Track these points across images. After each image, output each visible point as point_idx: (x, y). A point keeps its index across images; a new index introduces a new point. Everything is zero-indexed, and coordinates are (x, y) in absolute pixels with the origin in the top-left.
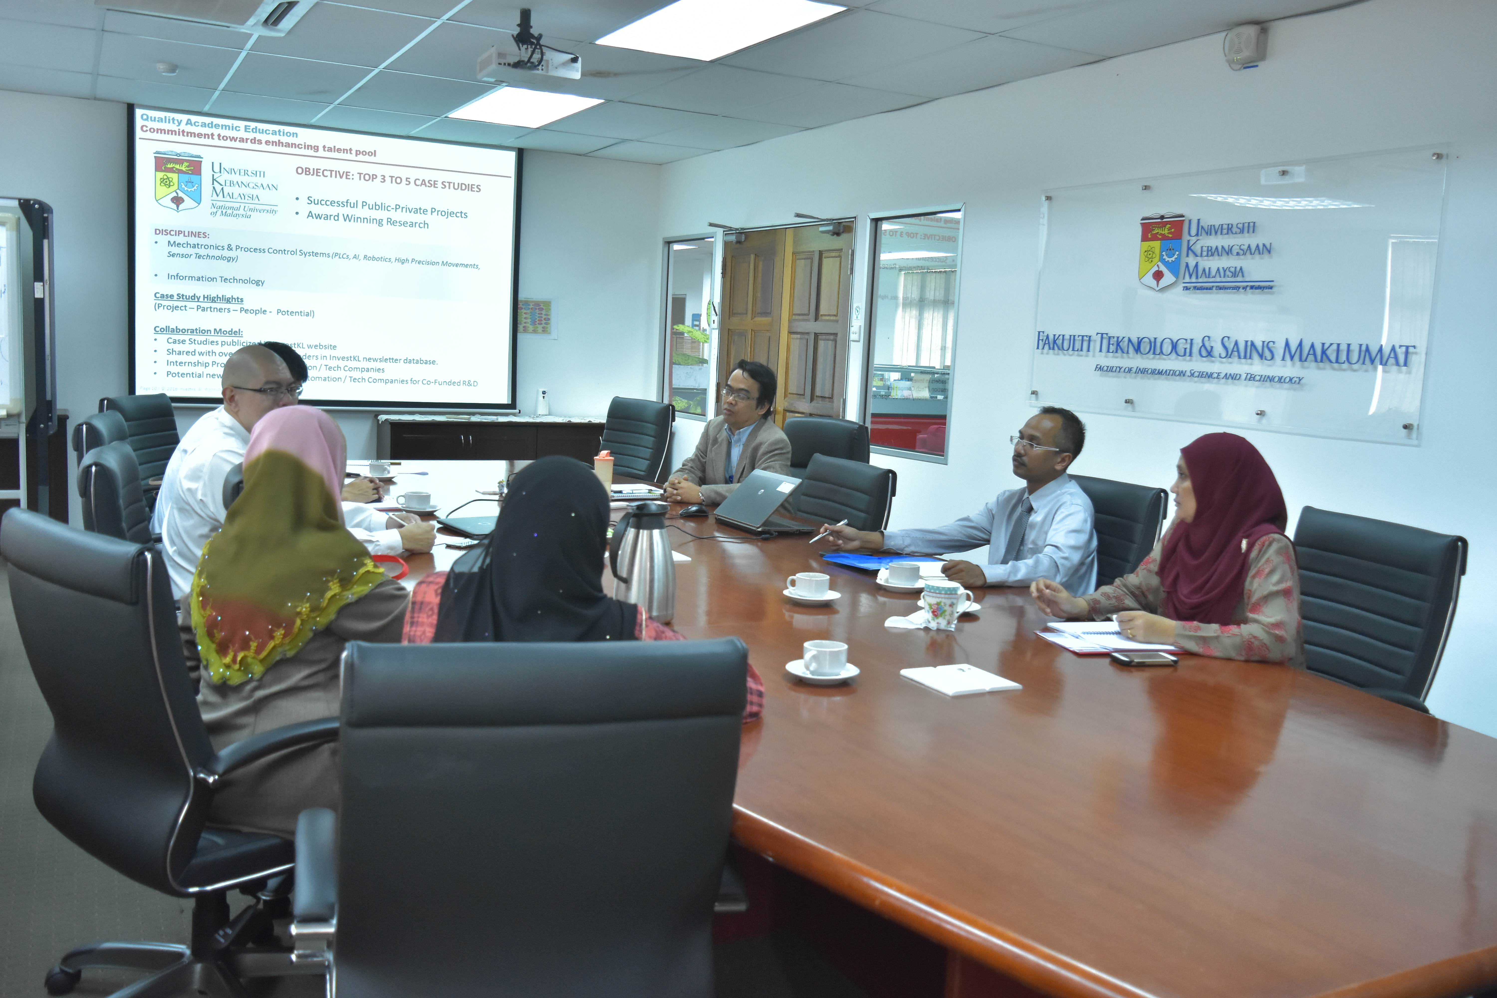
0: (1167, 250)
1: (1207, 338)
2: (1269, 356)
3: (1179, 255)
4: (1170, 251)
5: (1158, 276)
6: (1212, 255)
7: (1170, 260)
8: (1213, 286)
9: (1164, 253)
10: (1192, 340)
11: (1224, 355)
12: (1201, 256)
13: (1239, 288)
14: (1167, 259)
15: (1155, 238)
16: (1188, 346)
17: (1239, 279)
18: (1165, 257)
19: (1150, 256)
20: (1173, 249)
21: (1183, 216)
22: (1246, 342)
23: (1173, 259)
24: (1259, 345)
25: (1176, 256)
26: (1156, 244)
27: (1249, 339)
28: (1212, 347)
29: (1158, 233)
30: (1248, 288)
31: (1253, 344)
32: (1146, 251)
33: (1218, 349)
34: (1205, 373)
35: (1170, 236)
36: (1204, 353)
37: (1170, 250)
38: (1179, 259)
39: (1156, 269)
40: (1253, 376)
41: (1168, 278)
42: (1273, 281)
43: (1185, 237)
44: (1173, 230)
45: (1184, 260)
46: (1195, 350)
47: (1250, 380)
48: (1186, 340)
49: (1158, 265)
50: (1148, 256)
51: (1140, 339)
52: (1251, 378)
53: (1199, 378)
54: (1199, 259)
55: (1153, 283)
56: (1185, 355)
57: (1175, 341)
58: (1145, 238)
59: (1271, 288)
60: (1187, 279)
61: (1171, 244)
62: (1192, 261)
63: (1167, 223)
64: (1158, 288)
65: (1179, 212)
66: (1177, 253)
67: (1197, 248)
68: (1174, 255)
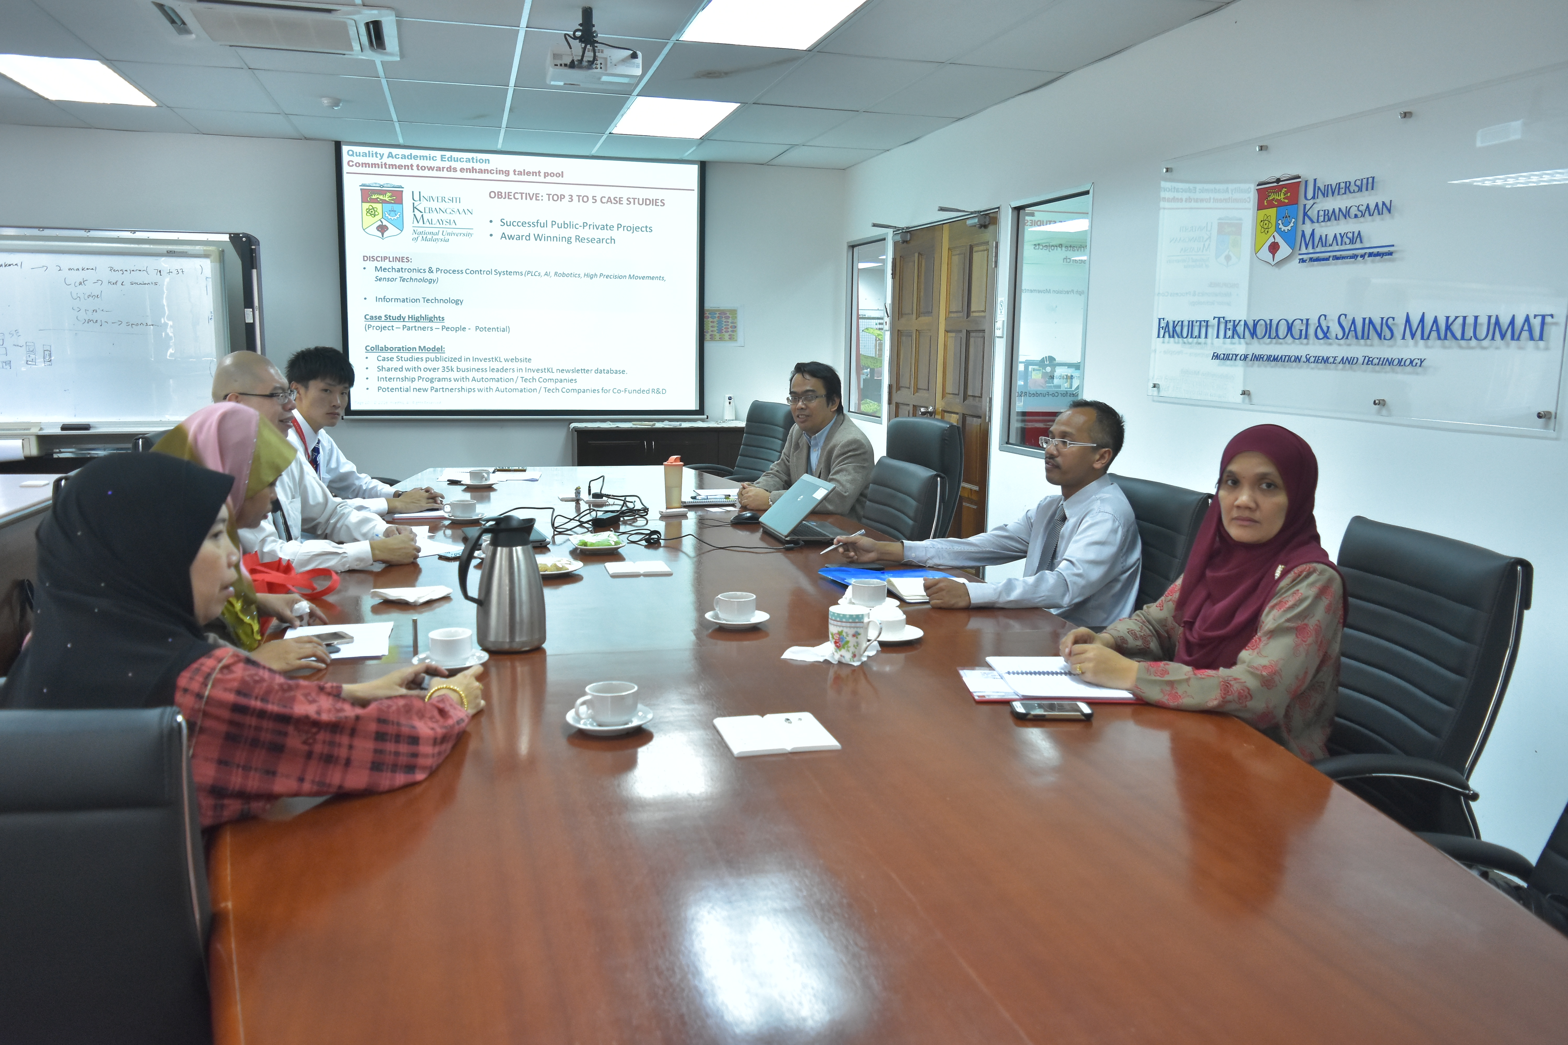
0: (1283, 217)
1: (1323, 317)
2: (1388, 334)
3: (1295, 223)
4: (1286, 219)
5: (1274, 248)
6: (1329, 220)
7: (1286, 229)
8: (1330, 257)
9: (1280, 222)
10: (1307, 320)
11: (1340, 335)
12: (1318, 222)
13: (1357, 256)
14: (1283, 228)
15: (1271, 206)
16: (1304, 328)
17: (1358, 245)
18: (1279, 226)
19: (1266, 227)
20: (1289, 217)
21: (1299, 177)
22: (1364, 319)
23: (1289, 228)
24: (1377, 322)
25: (1292, 224)
26: (1272, 212)
27: (1367, 316)
28: (1328, 327)
29: (1274, 198)
30: (1366, 256)
31: (1371, 321)
32: (1262, 221)
33: (1335, 329)
34: (1321, 358)
35: (1286, 201)
36: (1321, 335)
37: (1286, 217)
38: (1295, 228)
39: (1271, 240)
40: (1371, 359)
41: (1285, 250)
42: (1393, 246)
43: (1302, 201)
44: (1289, 194)
45: (1301, 227)
46: (1311, 331)
47: (1367, 364)
48: (1302, 320)
49: (1274, 236)
50: (1263, 226)
51: (1256, 322)
52: (1369, 361)
53: (1315, 364)
54: (1316, 224)
55: (1269, 257)
56: (1300, 338)
57: (1290, 322)
58: (1261, 207)
59: (1390, 254)
60: (1304, 250)
61: (1286, 210)
62: (1308, 228)
63: (1283, 186)
64: (1275, 263)
65: (1294, 173)
66: (1293, 220)
67: (1313, 213)
68: (1290, 223)
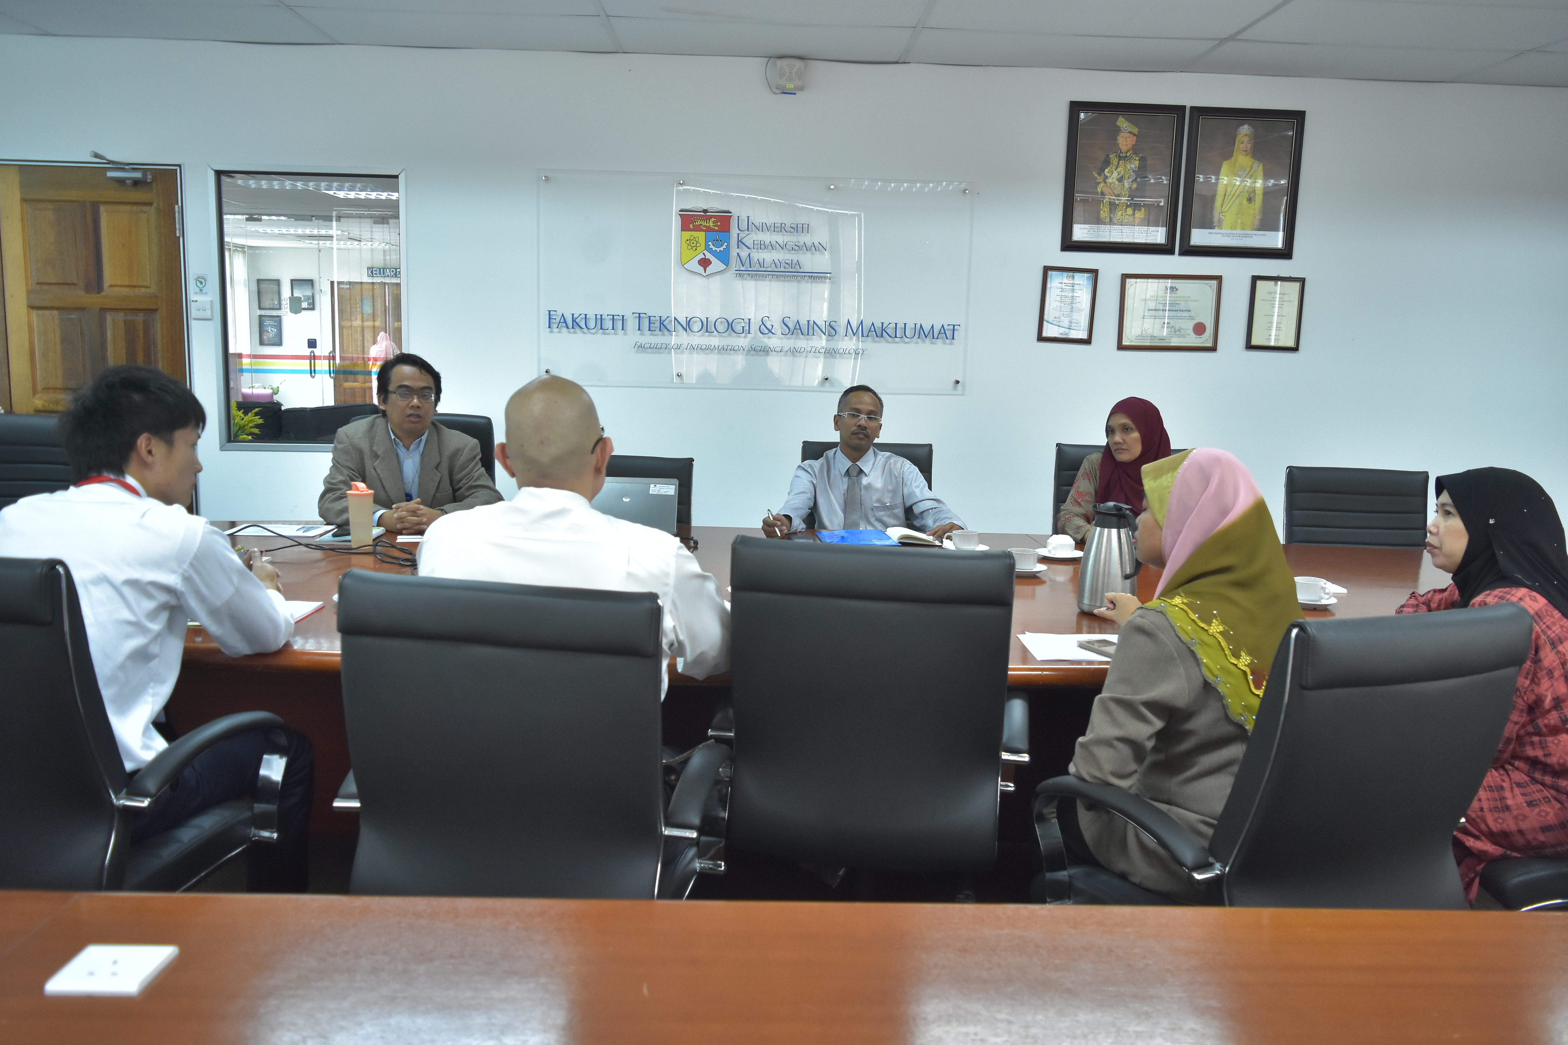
0: (714, 240)
1: (765, 318)
2: (832, 333)
3: (728, 246)
4: (718, 242)
5: (705, 263)
6: (766, 248)
7: (718, 250)
8: (769, 275)
9: (710, 243)
10: (749, 319)
11: (786, 332)
12: (754, 248)
13: (797, 277)
14: (714, 249)
15: (697, 229)
16: (746, 325)
17: (797, 270)
18: (711, 246)
19: (693, 245)
20: (721, 241)
21: (729, 212)
22: (808, 321)
23: (722, 249)
24: (821, 324)
25: (724, 247)
26: (701, 236)
27: (810, 319)
28: (772, 326)
29: (701, 224)
30: (807, 278)
31: (815, 323)
32: (687, 240)
33: (780, 327)
34: (767, 348)
35: (717, 228)
36: (764, 331)
37: (717, 240)
38: (728, 250)
39: (700, 257)
40: (818, 349)
41: (716, 265)
42: (831, 272)
43: (734, 230)
44: (719, 224)
45: (734, 251)
46: (754, 328)
48: (743, 320)
49: (704, 254)
50: (690, 244)
51: (688, 319)
52: (816, 351)
54: (751, 251)
55: (701, 269)
57: (729, 321)
58: (685, 228)
59: (830, 278)
60: (739, 267)
61: (718, 235)
62: (743, 252)
63: (712, 217)
64: (705, 275)
65: (724, 207)
66: (726, 244)
67: (748, 242)
68: (722, 246)
